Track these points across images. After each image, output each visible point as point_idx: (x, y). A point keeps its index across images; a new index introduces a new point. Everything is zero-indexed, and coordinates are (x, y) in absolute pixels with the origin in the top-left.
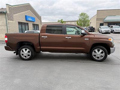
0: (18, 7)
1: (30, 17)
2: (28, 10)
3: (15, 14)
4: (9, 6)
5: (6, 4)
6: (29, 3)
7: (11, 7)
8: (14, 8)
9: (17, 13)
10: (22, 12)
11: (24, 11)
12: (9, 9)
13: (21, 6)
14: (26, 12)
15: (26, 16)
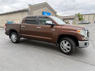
0: (37, 6)
1: (46, 12)
2: (45, 7)
3: (34, 11)
4: (31, 6)
5: (29, 5)
6: (46, 2)
7: (32, 6)
8: (34, 7)
9: (36, 10)
10: (40, 9)
11: (42, 8)
12: (30, 7)
13: (39, 5)
14: (43, 9)
15: (43, 12)
